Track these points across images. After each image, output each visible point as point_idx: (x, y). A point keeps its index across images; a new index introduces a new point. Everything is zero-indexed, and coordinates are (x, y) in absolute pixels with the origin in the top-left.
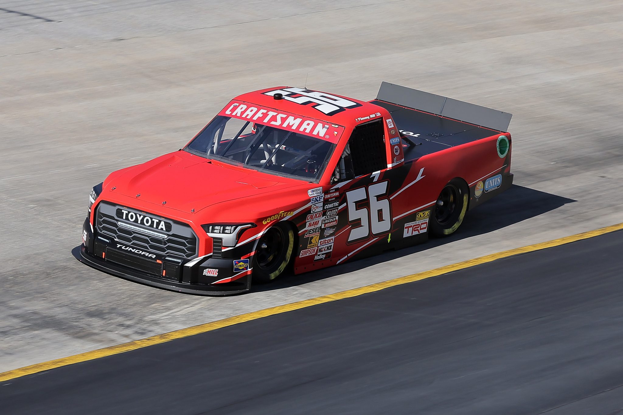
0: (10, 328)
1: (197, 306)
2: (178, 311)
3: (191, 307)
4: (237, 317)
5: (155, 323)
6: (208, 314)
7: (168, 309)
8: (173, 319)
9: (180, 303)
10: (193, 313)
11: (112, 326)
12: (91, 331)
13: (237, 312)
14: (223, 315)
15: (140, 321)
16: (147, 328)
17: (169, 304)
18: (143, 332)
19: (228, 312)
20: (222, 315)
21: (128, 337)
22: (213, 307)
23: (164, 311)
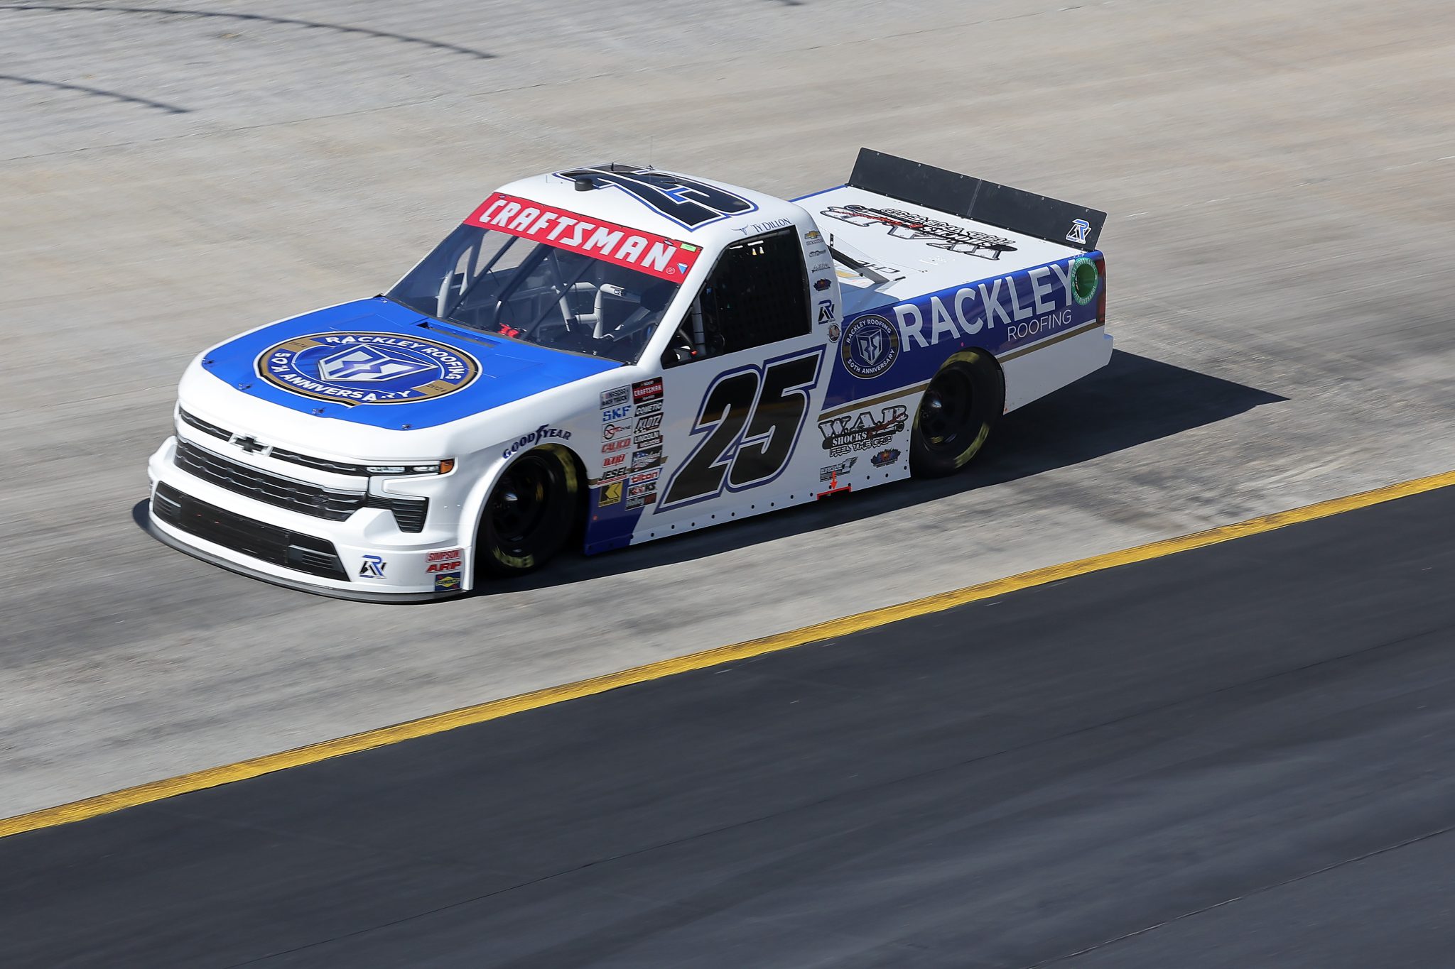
0: (997, 505)
1: (1332, 464)
2: (1296, 475)
3: (1321, 466)
4: (1406, 484)
5: (1256, 494)
6: (1354, 478)
7: (1280, 470)
8: (1289, 488)
9: (1300, 460)
10: (1325, 477)
11: (1179, 501)
12: (1141, 510)
13: (1406, 475)
14: (1380, 480)
15: (1230, 491)
16: (1242, 505)
17: (1281, 461)
18: (1235, 510)
19: (1389, 476)
20: (1376, 481)
21: (1207, 520)
22: (1360, 467)
23: (1272, 473)
